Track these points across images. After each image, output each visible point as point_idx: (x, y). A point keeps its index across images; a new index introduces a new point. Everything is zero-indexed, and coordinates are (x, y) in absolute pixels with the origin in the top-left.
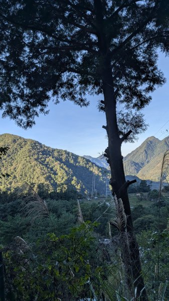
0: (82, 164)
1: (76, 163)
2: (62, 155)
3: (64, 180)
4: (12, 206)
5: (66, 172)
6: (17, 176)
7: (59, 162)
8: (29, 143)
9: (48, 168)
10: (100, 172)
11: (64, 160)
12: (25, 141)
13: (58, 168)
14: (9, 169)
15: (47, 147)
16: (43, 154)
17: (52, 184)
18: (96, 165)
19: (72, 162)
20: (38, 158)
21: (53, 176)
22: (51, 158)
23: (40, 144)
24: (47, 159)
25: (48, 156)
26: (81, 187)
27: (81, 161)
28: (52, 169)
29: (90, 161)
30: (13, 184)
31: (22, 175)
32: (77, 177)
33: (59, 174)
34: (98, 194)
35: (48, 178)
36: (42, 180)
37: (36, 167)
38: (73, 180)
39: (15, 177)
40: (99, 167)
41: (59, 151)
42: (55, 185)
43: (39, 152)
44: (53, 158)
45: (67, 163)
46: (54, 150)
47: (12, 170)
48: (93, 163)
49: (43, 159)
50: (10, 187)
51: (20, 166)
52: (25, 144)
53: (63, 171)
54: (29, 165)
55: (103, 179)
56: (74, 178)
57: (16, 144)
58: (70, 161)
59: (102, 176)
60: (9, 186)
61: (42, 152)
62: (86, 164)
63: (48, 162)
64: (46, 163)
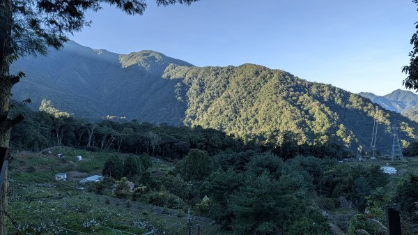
0: (355, 105)
1: (345, 104)
2: (323, 91)
3: (325, 128)
4: (242, 157)
5: (328, 116)
6: (259, 120)
7: (318, 102)
8: (276, 75)
9: (302, 110)
10: (387, 118)
11: (326, 100)
12: (271, 72)
13: (317, 110)
14: (249, 111)
15: (301, 80)
16: (295, 91)
17: (306, 134)
18: (380, 108)
19: (339, 102)
20: (288, 96)
21: (308, 122)
22: (306, 96)
23: (291, 76)
24: (301, 98)
25: (302, 93)
26: (351, 140)
27: (355, 101)
28: (307, 112)
29: (370, 101)
30: (254, 130)
31: (265, 119)
32: (345, 125)
33: (318, 120)
34: (378, 153)
35: (301, 125)
36: (293, 127)
37: (284, 109)
38: (339, 129)
39: (256, 121)
40: (385, 111)
41: (319, 86)
42: (311, 135)
43: (290, 87)
44: (309, 96)
45: (330, 104)
46: (311, 84)
47: (253, 112)
48: (375, 105)
49: (294, 98)
50: (251, 134)
51: (263, 107)
52: (271, 77)
53: (324, 116)
54: (276, 106)
55: (392, 130)
56: (341, 126)
57: (259, 77)
58: (336, 101)
59: (391, 125)
60: (249, 132)
61: (294, 87)
62: (362, 106)
63: (302, 102)
64: (298, 103)
